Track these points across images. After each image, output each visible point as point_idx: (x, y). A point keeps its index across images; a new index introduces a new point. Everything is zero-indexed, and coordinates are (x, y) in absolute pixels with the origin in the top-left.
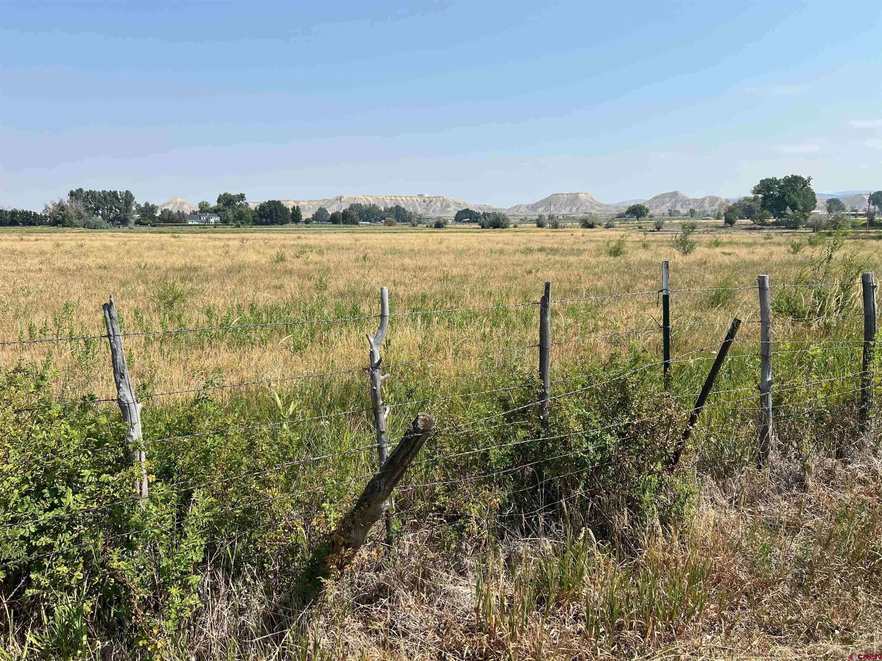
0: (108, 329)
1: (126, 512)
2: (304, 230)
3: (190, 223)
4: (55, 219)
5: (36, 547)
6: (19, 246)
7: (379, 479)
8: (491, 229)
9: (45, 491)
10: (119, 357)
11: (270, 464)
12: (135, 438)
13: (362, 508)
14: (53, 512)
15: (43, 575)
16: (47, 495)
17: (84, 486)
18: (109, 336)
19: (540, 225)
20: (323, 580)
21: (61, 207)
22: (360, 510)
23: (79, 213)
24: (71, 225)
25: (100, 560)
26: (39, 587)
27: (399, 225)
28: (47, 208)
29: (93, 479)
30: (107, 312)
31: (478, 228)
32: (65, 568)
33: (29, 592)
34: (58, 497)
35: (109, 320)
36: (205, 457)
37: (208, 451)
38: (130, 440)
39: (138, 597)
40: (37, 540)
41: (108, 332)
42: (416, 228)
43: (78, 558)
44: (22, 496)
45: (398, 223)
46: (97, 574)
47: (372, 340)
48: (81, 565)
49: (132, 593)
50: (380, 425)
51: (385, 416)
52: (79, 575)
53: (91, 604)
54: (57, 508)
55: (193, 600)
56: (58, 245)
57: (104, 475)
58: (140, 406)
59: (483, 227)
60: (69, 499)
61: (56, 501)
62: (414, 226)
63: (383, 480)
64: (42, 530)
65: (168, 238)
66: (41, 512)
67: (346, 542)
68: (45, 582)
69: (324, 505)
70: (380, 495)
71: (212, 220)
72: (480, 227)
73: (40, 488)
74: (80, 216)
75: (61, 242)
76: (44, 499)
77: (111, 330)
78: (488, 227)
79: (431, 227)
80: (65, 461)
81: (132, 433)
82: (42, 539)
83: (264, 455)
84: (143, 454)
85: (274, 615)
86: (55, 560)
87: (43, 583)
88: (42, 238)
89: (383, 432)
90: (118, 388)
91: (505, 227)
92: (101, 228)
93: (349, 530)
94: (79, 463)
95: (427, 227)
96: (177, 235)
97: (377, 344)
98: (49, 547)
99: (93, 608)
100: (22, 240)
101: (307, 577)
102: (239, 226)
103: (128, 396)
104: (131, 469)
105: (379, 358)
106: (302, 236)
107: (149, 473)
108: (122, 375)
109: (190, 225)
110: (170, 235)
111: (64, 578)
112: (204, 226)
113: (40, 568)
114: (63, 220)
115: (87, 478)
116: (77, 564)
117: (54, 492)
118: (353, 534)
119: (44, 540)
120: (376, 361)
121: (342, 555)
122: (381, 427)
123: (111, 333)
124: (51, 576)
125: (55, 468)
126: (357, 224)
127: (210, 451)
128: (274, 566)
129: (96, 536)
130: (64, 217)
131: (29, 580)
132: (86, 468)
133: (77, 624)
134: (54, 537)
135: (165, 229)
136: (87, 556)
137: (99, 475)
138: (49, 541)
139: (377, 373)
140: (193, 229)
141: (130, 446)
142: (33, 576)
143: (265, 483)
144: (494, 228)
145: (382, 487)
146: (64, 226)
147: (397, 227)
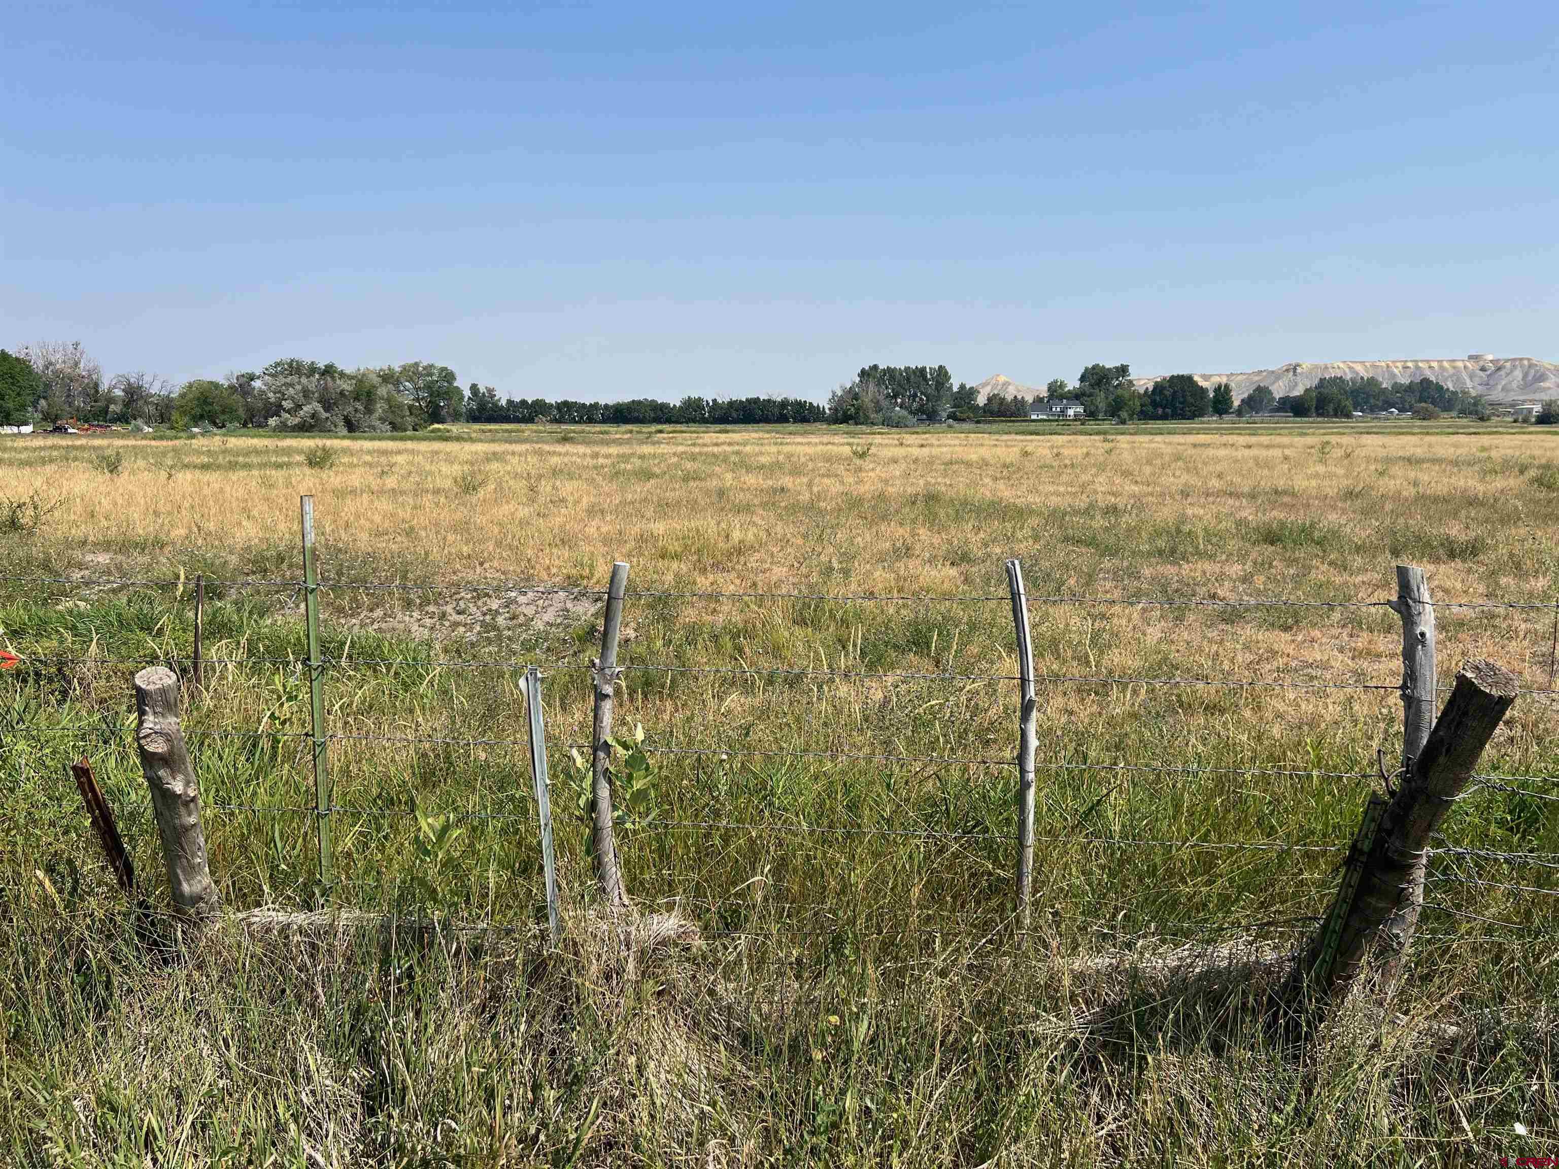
2: (1236, 429)
3: (1034, 417)
4: (845, 413)
21: (852, 394)
23: (878, 402)
24: (867, 421)
27: (1445, 420)
42: (1487, 424)
45: (1445, 415)
62: (1482, 419)
71: (1071, 412)
79: (1525, 421)
92: (907, 426)
95: (1515, 421)
102: (1123, 422)
109: (1034, 421)
112: (1061, 423)
114: (857, 413)
126: (1348, 416)
130: (858, 410)
140: (1040, 427)
146: (856, 424)
147: (1442, 422)
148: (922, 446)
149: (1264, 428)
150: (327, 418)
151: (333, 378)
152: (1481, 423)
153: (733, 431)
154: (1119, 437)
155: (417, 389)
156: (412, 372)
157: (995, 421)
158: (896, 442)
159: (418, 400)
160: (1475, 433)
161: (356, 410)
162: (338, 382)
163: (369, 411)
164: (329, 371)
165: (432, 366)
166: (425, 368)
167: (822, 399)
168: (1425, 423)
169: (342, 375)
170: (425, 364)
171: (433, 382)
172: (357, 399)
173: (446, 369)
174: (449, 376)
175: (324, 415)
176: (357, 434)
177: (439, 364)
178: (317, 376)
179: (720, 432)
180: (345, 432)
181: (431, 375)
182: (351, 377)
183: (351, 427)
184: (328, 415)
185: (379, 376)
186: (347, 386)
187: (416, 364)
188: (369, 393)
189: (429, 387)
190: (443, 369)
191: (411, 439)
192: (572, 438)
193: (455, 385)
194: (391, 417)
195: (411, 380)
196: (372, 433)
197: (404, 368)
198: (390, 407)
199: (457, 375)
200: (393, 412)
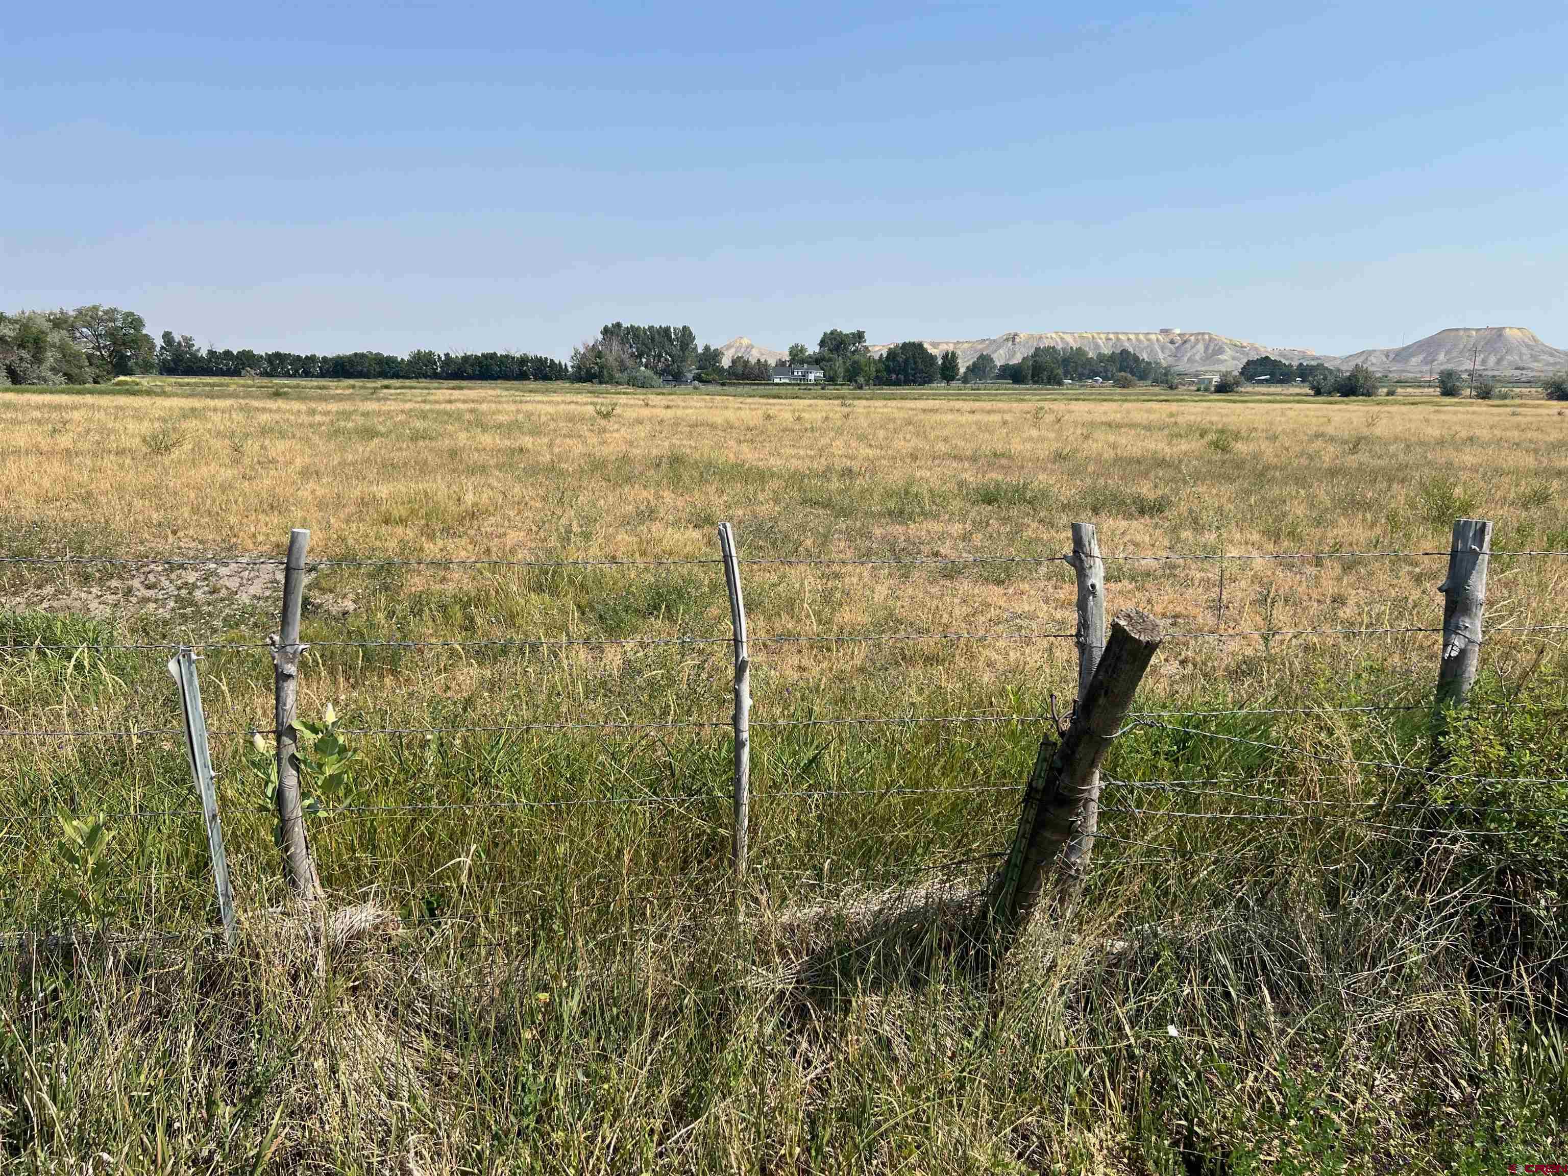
2: (969, 395)
3: (777, 381)
4: (588, 371)
8: (1337, 397)
19: (1449, 391)
21: (596, 352)
23: (622, 361)
24: (611, 380)
27: (1141, 387)
28: (576, 352)
31: (1307, 395)
42: (1175, 392)
45: (1141, 383)
59: (1318, 392)
62: (1171, 388)
71: (811, 377)
72: (1312, 392)
74: (623, 368)
78: (1329, 394)
79: (1206, 390)
91: (1368, 394)
92: (653, 387)
95: (1198, 390)
102: (861, 388)
109: (777, 384)
112: (799, 387)
114: (601, 372)
126: (1060, 383)
130: (602, 368)
135: (740, 389)
140: (783, 390)
144: (1345, 394)
146: (601, 383)
147: (1139, 390)
148: (668, 407)
149: (988, 394)
152: (1170, 392)
153: (470, 388)
154: (856, 402)
155: (97, 336)
156: (89, 317)
157: (740, 384)
158: (641, 402)
159: (98, 348)
160: (1166, 401)
161: (21, 359)
163: (38, 359)
165: (114, 311)
166: (106, 313)
167: (564, 357)
168: (1125, 391)
170: (106, 308)
171: (116, 328)
172: (21, 346)
173: (132, 314)
174: (136, 322)
176: (23, 386)
177: (124, 308)
179: (453, 388)
180: (7, 383)
181: (114, 320)
182: (13, 321)
183: (16, 377)
185: (50, 320)
186: (8, 332)
187: (95, 308)
188: (37, 340)
189: (112, 334)
190: (129, 314)
191: (91, 392)
192: (285, 393)
193: (144, 332)
194: (65, 367)
195: (89, 326)
196: (42, 385)
197: (80, 312)
198: (64, 356)
199: (146, 322)
200: (68, 362)
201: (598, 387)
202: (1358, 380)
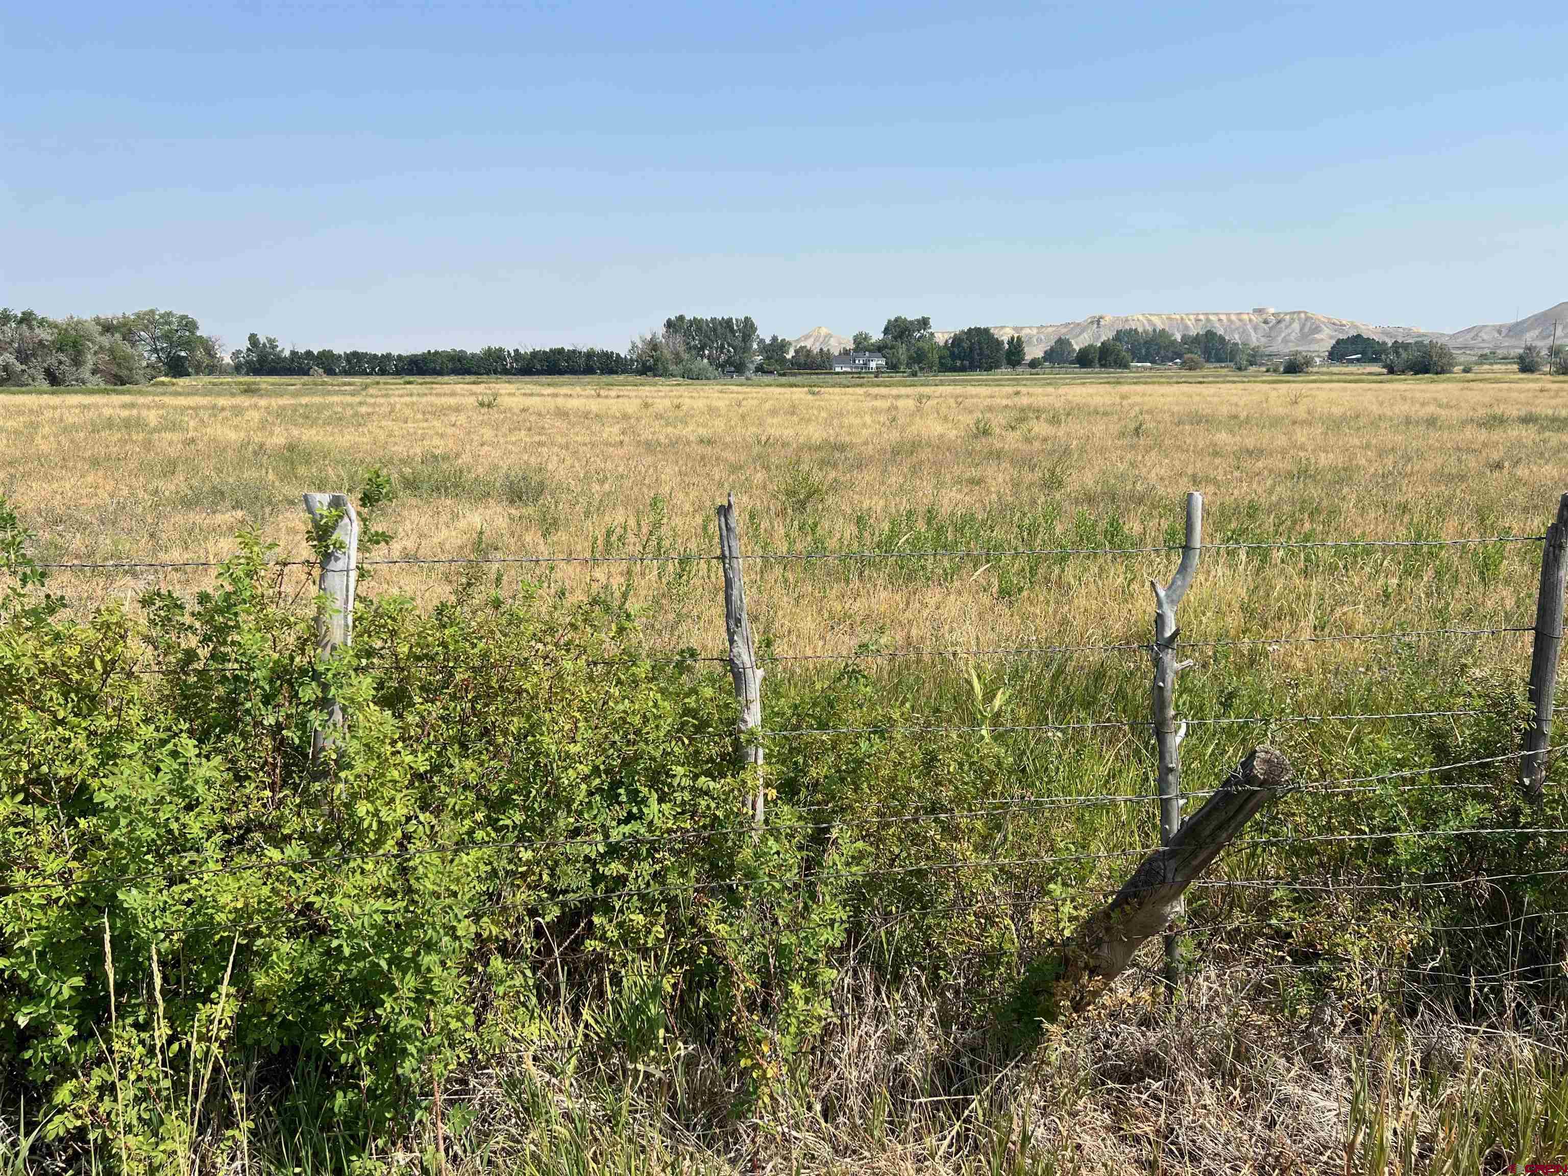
0: (723, 547)
1: (730, 843)
2: (1027, 379)
3: (838, 369)
4: (644, 364)
5: (604, 877)
6: (594, 406)
7: (1163, 861)
8: (1409, 376)
9: (622, 791)
10: (735, 592)
11: (959, 800)
12: (751, 725)
13: (1127, 908)
14: (629, 826)
15: (611, 921)
16: (624, 798)
17: (674, 791)
18: (722, 558)
19: (1528, 367)
20: (1046, 1025)
21: (653, 345)
22: (1123, 911)
23: (677, 354)
24: (666, 374)
25: (690, 913)
26: (603, 938)
27: (1210, 369)
28: (634, 346)
29: (686, 782)
30: (723, 519)
31: (1380, 374)
32: (641, 916)
33: (591, 944)
34: (638, 804)
35: (725, 533)
36: (854, 771)
37: (859, 762)
38: (743, 728)
39: (742, 987)
40: (606, 865)
41: (723, 551)
42: (1243, 373)
43: (660, 905)
44: (591, 794)
45: (1208, 365)
46: (683, 934)
47: (1162, 593)
48: (663, 916)
49: (735, 979)
50: (1167, 756)
51: (1178, 740)
52: (659, 931)
53: (672, 981)
54: (636, 820)
55: (823, 1008)
56: (646, 406)
57: (703, 779)
58: (760, 673)
59: (1391, 371)
60: (653, 809)
61: (635, 810)
62: (1240, 369)
63: (1172, 864)
64: (614, 851)
65: (802, 396)
66: (614, 823)
67: (1092, 963)
68: (613, 933)
69: (1052, 886)
70: (1163, 891)
71: (873, 365)
72: (1385, 371)
73: (615, 785)
74: (678, 360)
75: (650, 401)
76: (620, 804)
77: (726, 548)
78: (1403, 372)
79: (1275, 371)
80: (650, 748)
81: (746, 716)
82: (613, 865)
83: (950, 781)
84: (761, 752)
85: (952, 1065)
86: (628, 902)
87: (609, 934)
88: (626, 393)
89: (1171, 770)
90: (732, 641)
91: (1442, 372)
92: (708, 379)
93: (1099, 943)
94: (669, 754)
95: (1268, 371)
96: (816, 389)
97: (1172, 601)
98: (621, 880)
99: (675, 986)
100: (599, 396)
101: (1014, 1011)
102: (915, 375)
103: (745, 656)
104: (742, 774)
105: (1174, 629)
106: (1024, 390)
107: (767, 785)
108: (738, 621)
109: (838, 373)
110: (806, 389)
111: (639, 931)
112: (860, 375)
113: (607, 909)
114: (655, 364)
115: (678, 779)
116: (659, 914)
117: (634, 795)
118: (1105, 951)
119: (615, 868)
120: (1168, 634)
121: (1083, 986)
122: (1168, 759)
123: (727, 553)
124: (620, 925)
125: (637, 757)
126: (1126, 366)
127: (863, 761)
128: (955, 978)
129: (686, 873)
130: (657, 360)
131: (590, 923)
132: (678, 763)
133: (653, 1010)
134: (629, 865)
135: (799, 379)
136: (672, 902)
137: (696, 777)
138: (623, 870)
139: (1168, 657)
140: (842, 379)
141: (743, 737)
142: (596, 920)
143: (951, 832)
144: (1418, 372)
145: (1170, 876)
146: (655, 376)
147: (1205, 372)
150: (23, 371)
151: (31, 328)
152: (1239, 373)
155: (154, 339)
156: (148, 320)
157: (800, 374)
159: (155, 350)
161: (60, 363)
162: (37, 331)
163: (77, 362)
164: (27, 319)
165: (169, 314)
166: (162, 316)
167: (623, 351)
168: (1192, 373)
169: (42, 322)
170: (162, 311)
171: (170, 331)
172: (60, 350)
173: (186, 317)
174: (190, 325)
175: (19, 367)
176: (62, 388)
177: (179, 312)
178: (14, 325)
180: (46, 386)
181: (169, 324)
182: (54, 326)
183: (54, 379)
184: (24, 367)
185: (98, 323)
186: (45, 335)
187: (152, 312)
188: (75, 344)
189: (167, 337)
190: (184, 317)
193: (198, 334)
194: (115, 370)
195: (146, 328)
196: (81, 386)
197: (138, 316)
198: (115, 359)
199: (199, 324)
200: (119, 365)
201: (650, 379)
202: (1431, 357)
